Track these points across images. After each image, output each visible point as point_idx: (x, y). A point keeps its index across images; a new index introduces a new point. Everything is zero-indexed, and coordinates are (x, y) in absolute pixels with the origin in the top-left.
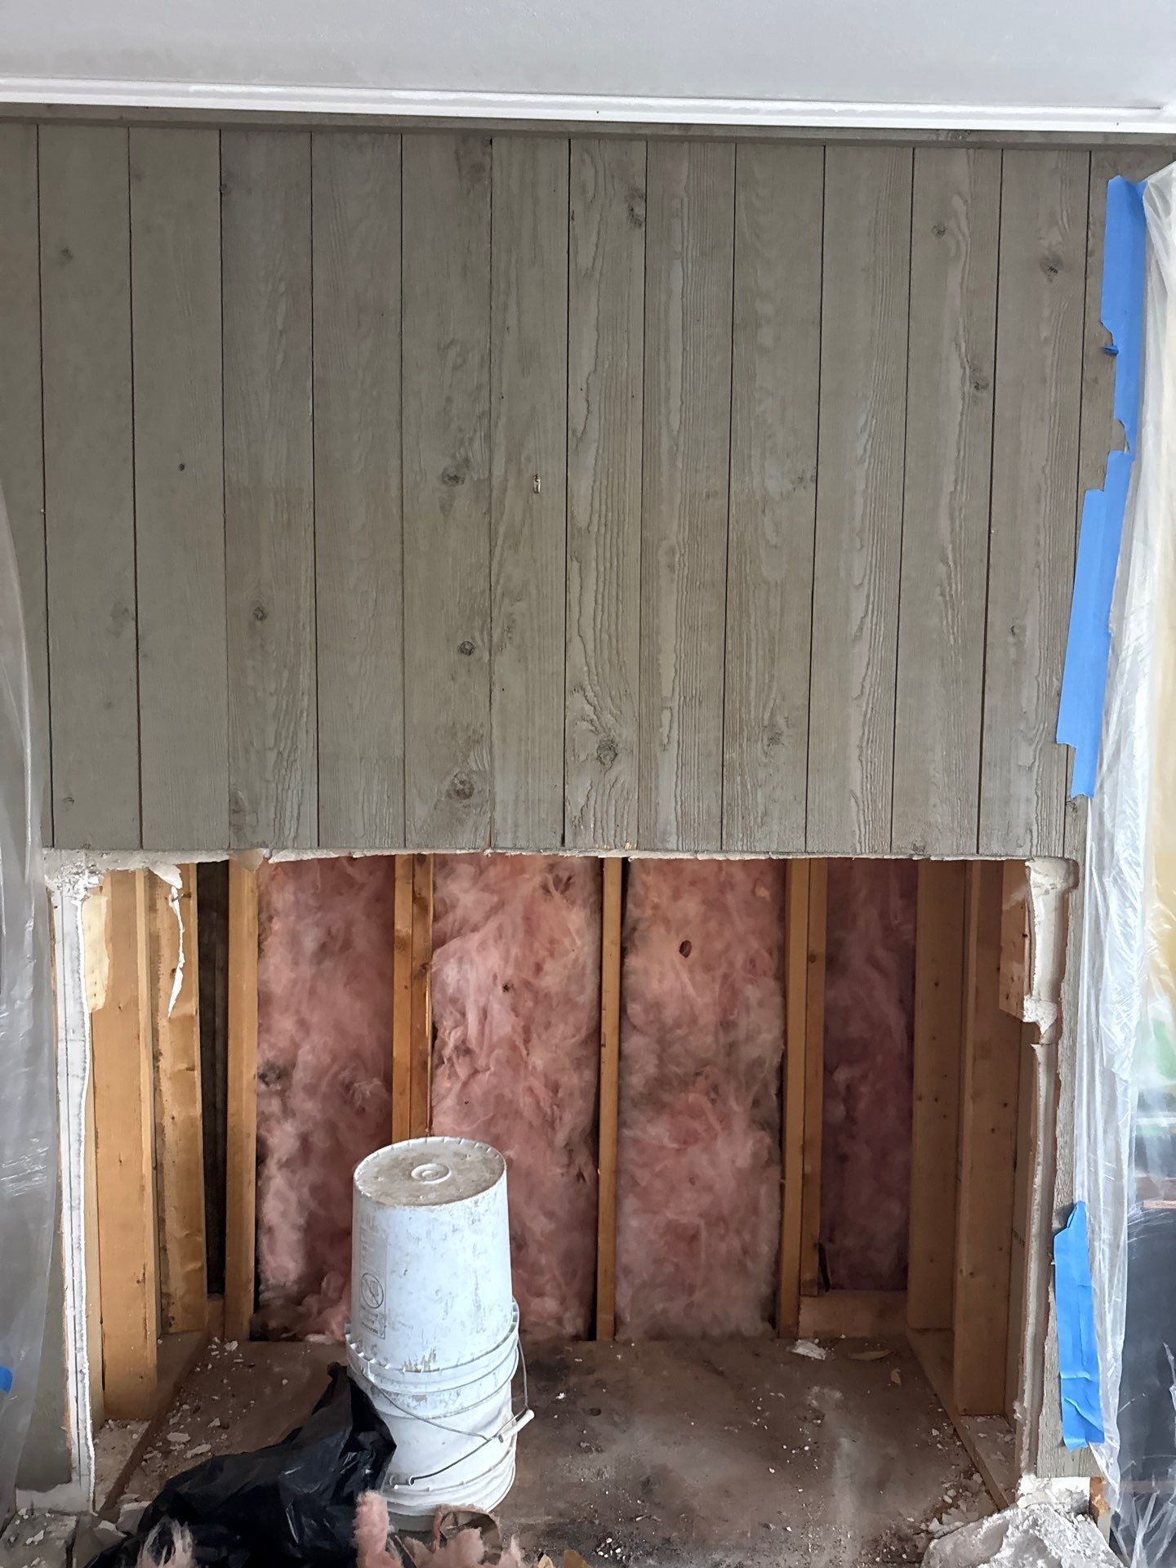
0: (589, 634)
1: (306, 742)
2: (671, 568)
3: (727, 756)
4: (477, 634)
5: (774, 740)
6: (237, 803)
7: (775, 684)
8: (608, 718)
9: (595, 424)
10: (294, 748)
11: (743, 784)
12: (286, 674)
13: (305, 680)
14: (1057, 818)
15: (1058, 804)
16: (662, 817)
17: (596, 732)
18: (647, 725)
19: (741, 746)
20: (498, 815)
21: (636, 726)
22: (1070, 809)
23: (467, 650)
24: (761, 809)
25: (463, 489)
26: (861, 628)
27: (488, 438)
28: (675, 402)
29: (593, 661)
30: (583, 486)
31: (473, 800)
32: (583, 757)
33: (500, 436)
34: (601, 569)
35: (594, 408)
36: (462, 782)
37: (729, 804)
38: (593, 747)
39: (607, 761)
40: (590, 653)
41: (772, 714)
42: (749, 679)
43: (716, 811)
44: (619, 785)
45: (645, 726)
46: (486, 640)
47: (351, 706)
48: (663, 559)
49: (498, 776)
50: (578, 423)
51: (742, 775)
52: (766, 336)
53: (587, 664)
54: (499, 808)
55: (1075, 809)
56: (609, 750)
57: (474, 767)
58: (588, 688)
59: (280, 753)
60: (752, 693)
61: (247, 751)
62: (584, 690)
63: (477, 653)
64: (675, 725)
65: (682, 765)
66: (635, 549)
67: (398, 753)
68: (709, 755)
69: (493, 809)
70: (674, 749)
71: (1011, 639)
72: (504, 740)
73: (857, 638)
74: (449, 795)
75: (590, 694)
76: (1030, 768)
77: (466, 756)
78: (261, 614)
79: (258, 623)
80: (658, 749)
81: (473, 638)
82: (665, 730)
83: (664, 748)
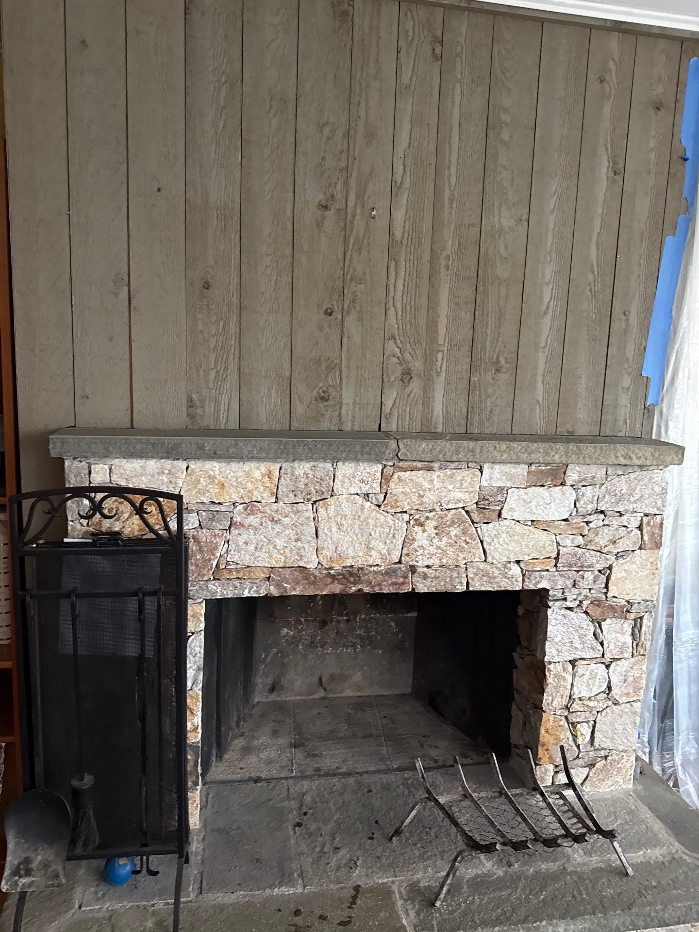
0: (399, 305)
1: (233, 365)
2: (447, 267)
3: (472, 379)
4: (335, 303)
5: (498, 370)
6: (192, 401)
7: (500, 339)
8: (407, 356)
9: (407, 179)
10: (226, 369)
11: (480, 396)
12: (222, 323)
13: (233, 328)
14: (639, 417)
15: (641, 408)
16: (435, 414)
17: (400, 364)
18: (429, 360)
19: (480, 373)
20: (343, 412)
21: (423, 360)
22: (646, 412)
23: (329, 313)
24: (489, 409)
25: (330, 214)
26: (548, 308)
27: (346, 183)
28: (453, 170)
29: (400, 322)
30: (399, 216)
31: (330, 403)
32: (393, 379)
33: (353, 183)
34: (408, 266)
35: (408, 169)
36: (324, 392)
37: (472, 407)
38: (398, 374)
39: (406, 381)
40: (400, 317)
41: (498, 356)
42: (486, 335)
43: (465, 410)
44: (412, 395)
45: (428, 360)
46: (340, 307)
47: (260, 345)
48: (443, 262)
49: (344, 387)
50: (398, 178)
51: (480, 391)
52: (505, 135)
53: (397, 324)
54: (344, 407)
55: (649, 412)
56: (407, 375)
57: (331, 383)
58: (397, 338)
59: (218, 372)
60: (488, 343)
61: (198, 370)
62: (394, 338)
63: (334, 314)
64: (445, 361)
65: (447, 383)
66: (427, 257)
67: (288, 374)
68: (462, 379)
69: (341, 408)
70: (443, 374)
71: (624, 318)
72: (348, 368)
73: (546, 313)
74: (316, 400)
75: (398, 342)
76: (628, 389)
77: (327, 377)
78: (207, 286)
79: (205, 291)
80: (435, 375)
81: (333, 305)
82: (439, 364)
83: (438, 374)
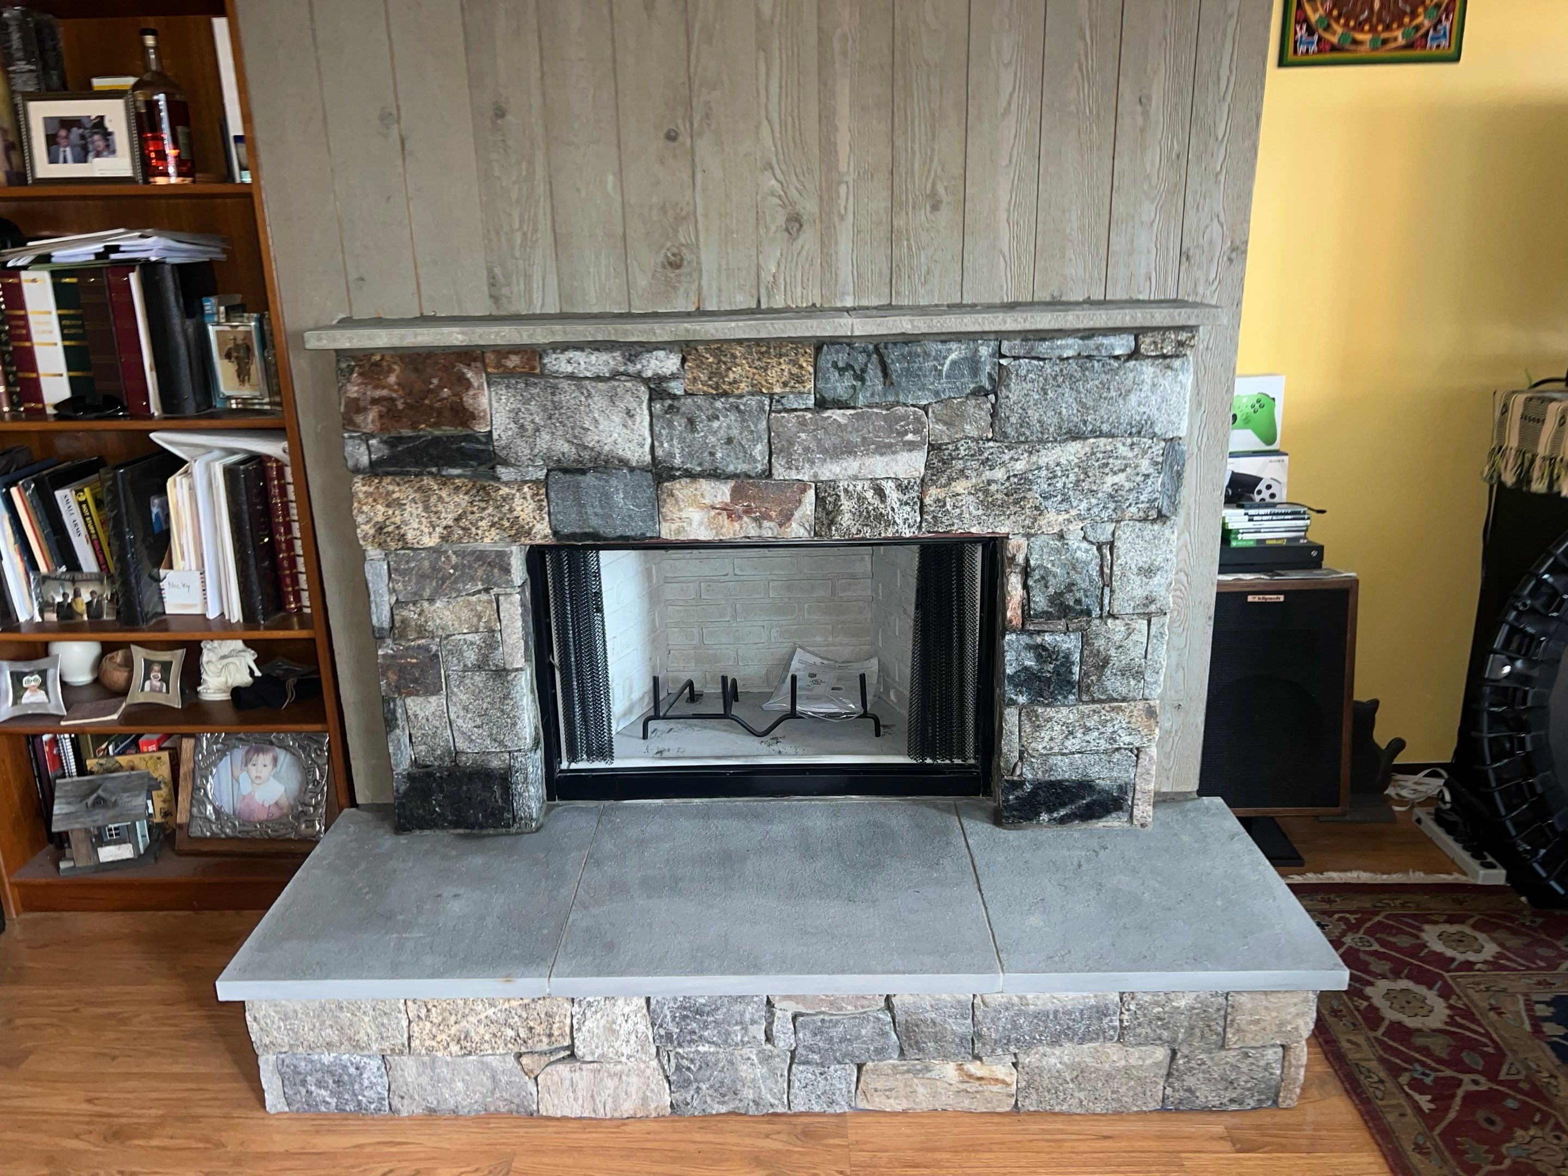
0: (775, 117)
1: (544, 223)
2: (845, 54)
3: (895, 223)
4: (680, 122)
5: (935, 207)
6: (494, 278)
7: (936, 158)
8: (793, 193)
10: (535, 230)
11: (909, 248)
12: (524, 164)
13: (540, 171)
14: (1172, 267)
15: (1174, 253)
16: (841, 278)
17: (784, 206)
18: (827, 198)
19: (907, 214)
20: (704, 283)
21: (817, 199)
22: (1184, 259)
23: (672, 137)
24: (924, 269)
26: (1009, 103)
29: (779, 143)
31: (684, 270)
32: (773, 228)
34: (784, 56)
36: (674, 255)
37: (898, 266)
38: (781, 220)
39: (794, 231)
40: (778, 135)
41: (934, 185)
42: (913, 153)
43: (886, 272)
44: (804, 253)
45: (825, 197)
46: (688, 126)
47: (578, 190)
48: (837, 45)
49: (702, 246)
51: (908, 240)
53: (775, 146)
54: (705, 275)
55: (1188, 258)
56: (795, 222)
57: (683, 241)
58: (776, 166)
59: (525, 234)
60: (917, 166)
61: (498, 233)
62: (772, 168)
63: (681, 138)
64: (851, 198)
65: (858, 232)
66: (812, 39)
67: (620, 230)
68: (881, 222)
69: (700, 278)
70: (851, 216)
71: (1139, 108)
72: (706, 216)
73: (1007, 111)
74: (664, 267)
75: (778, 172)
76: (1152, 224)
77: (676, 232)
78: (500, 113)
79: (499, 121)
80: (836, 219)
81: (677, 126)
82: (842, 202)
83: (842, 218)
